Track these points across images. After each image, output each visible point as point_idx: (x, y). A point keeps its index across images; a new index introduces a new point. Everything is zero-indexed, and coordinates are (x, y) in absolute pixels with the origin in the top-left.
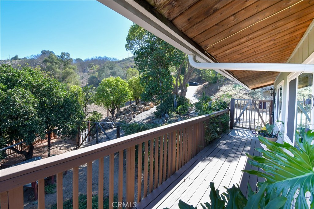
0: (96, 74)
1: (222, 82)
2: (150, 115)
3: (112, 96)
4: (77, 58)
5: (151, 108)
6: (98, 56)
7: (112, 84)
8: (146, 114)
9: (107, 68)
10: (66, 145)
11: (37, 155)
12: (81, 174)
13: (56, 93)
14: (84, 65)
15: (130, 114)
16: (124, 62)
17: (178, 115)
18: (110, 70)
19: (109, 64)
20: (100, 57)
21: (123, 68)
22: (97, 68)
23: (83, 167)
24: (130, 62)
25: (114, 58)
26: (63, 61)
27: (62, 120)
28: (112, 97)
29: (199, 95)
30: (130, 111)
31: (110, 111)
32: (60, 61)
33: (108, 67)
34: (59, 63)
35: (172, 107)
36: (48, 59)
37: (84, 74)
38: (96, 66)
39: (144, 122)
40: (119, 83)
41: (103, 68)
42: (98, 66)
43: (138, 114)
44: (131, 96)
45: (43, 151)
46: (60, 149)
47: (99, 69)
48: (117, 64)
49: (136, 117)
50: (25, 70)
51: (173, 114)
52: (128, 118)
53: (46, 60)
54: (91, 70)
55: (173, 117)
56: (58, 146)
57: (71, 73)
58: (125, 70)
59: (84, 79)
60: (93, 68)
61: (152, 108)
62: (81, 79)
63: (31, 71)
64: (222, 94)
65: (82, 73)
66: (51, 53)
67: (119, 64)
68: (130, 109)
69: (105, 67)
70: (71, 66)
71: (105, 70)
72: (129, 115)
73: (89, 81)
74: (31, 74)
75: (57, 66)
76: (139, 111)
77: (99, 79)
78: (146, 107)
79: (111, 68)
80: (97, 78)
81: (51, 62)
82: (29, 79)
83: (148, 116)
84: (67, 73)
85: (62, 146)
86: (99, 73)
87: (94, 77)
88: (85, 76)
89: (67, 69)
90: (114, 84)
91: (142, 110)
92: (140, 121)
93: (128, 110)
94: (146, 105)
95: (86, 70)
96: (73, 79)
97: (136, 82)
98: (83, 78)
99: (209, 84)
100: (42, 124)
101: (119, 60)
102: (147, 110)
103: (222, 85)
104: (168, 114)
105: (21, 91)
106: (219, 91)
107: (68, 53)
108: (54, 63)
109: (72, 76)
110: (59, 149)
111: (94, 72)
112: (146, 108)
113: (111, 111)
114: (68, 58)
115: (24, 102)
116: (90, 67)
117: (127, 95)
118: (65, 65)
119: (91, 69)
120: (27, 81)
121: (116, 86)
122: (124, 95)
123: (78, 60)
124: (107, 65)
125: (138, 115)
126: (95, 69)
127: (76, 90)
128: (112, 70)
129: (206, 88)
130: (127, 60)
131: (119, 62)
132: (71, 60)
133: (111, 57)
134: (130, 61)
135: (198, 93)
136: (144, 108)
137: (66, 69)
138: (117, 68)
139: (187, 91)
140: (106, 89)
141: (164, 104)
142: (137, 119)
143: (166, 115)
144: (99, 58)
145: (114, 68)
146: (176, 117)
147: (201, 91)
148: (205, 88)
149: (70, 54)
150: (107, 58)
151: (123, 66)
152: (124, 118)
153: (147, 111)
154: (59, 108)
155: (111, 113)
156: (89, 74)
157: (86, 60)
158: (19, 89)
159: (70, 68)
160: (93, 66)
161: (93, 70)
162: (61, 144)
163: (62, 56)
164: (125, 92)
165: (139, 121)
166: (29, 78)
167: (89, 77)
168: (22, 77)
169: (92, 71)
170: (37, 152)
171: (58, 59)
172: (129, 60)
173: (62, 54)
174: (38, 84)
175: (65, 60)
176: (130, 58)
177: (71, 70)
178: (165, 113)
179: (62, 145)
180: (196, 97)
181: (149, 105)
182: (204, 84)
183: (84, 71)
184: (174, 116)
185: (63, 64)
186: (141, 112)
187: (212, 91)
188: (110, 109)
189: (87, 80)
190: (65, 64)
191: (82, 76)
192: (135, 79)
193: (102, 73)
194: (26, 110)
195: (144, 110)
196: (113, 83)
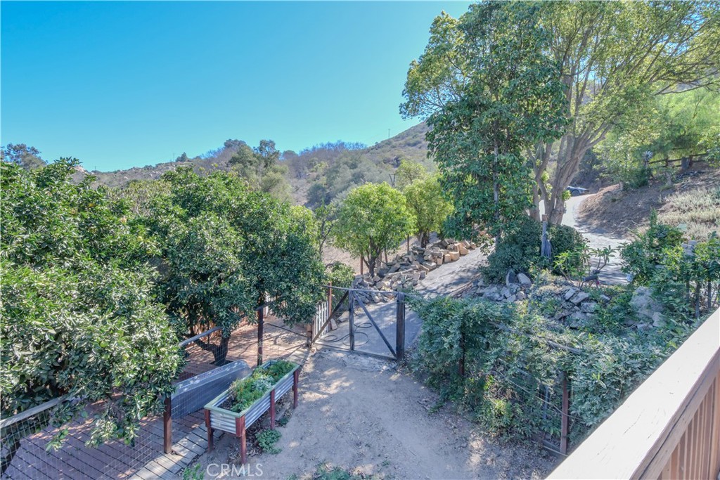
0: (323, 181)
1: (668, 184)
2: (463, 274)
3: (372, 226)
4: (286, 150)
5: (461, 255)
6: (325, 143)
7: (371, 199)
8: (451, 271)
9: (346, 166)
10: (285, 335)
11: (234, 353)
12: (327, 411)
13: (273, 224)
14: (300, 164)
15: (411, 269)
16: (380, 150)
17: (560, 279)
18: (351, 170)
19: (350, 158)
20: (329, 144)
21: (378, 163)
22: (323, 166)
23: (328, 394)
24: (393, 149)
25: (357, 144)
26: (263, 158)
27: (286, 282)
28: (374, 230)
29: (596, 222)
30: (410, 262)
31: (366, 262)
32: (258, 158)
33: (346, 163)
34: (256, 162)
35: (535, 255)
36: (237, 155)
37: (300, 181)
38: (322, 162)
39: (449, 290)
40: (386, 197)
41: (337, 167)
42: (325, 164)
43: (431, 270)
44: (414, 228)
45: (244, 345)
46: (275, 343)
47: (329, 170)
48: (365, 157)
49: (427, 276)
50: (215, 177)
51: (545, 276)
52: (409, 281)
53: (233, 158)
54: (312, 171)
55: (545, 283)
56: (269, 335)
57: (278, 181)
58: (381, 167)
59: (300, 193)
60: (316, 169)
61: (464, 255)
62: (294, 192)
63: (225, 179)
64: (676, 217)
65: (295, 180)
66: (241, 144)
67: (369, 154)
68: (410, 257)
69: (341, 165)
70: (277, 166)
71: (341, 170)
72: (411, 272)
73: (309, 195)
74: (227, 184)
75: (253, 168)
76: (433, 264)
77: (328, 191)
78: (448, 253)
79: (352, 165)
80: (324, 190)
81: (242, 162)
82: (224, 195)
83: (457, 277)
84: (271, 181)
85: (277, 337)
86: (329, 177)
87: (318, 188)
88: (302, 186)
89: (271, 173)
90: (377, 200)
91: (440, 261)
92: (438, 288)
93: (406, 259)
94: (446, 248)
95: (302, 174)
96: (282, 193)
97: (421, 193)
98: (297, 189)
99: (626, 188)
100: (250, 290)
101: (368, 147)
102: (452, 261)
103: (671, 191)
104: (527, 275)
105: (213, 220)
106: (662, 208)
107: (271, 142)
108: (248, 164)
109: (279, 186)
110: (272, 343)
111: (318, 177)
112: (448, 255)
113: (369, 262)
114: (272, 152)
115: (220, 245)
116: (310, 165)
117: (404, 225)
118: (266, 166)
119: (312, 169)
120: (221, 199)
121: (381, 205)
122: (399, 224)
123: (289, 154)
124: (345, 159)
125: (432, 272)
126: (321, 171)
127: (302, 215)
128: (355, 170)
129: (614, 200)
130: (386, 144)
131: (368, 151)
132: (277, 153)
133: (352, 142)
134: (394, 147)
135: (589, 217)
136: (444, 256)
137: (269, 174)
138: (365, 165)
139: (564, 211)
140: (360, 211)
141: (513, 248)
142: (429, 283)
143: (522, 278)
144: (327, 147)
145: (359, 165)
146: (555, 283)
147: (598, 210)
148: (611, 200)
149: (275, 142)
150: (343, 143)
151: (378, 158)
152: (399, 279)
153: (452, 263)
154: (279, 256)
155: (368, 266)
156: (308, 182)
157: (302, 153)
158: (210, 215)
159: (275, 171)
160: (315, 164)
161: (316, 172)
162: (274, 332)
163: (261, 149)
164: (399, 217)
165: (435, 288)
166: (224, 192)
167: (308, 187)
168: (212, 191)
169: (315, 174)
170: (234, 347)
171: (254, 155)
172: (389, 144)
173: (261, 144)
174: (240, 205)
175: (266, 156)
176: (392, 140)
177: (278, 176)
178: (517, 273)
179: (277, 334)
180: (585, 226)
181: (454, 249)
182: (606, 190)
183: (299, 176)
184: (550, 282)
185: (263, 164)
186: (438, 266)
187: (640, 209)
188: (366, 258)
189: (306, 194)
190: (267, 164)
191: (297, 187)
192: (419, 186)
193: (334, 178)
194: (222, 261)
195: (444, 259)
196: (372, 197)
